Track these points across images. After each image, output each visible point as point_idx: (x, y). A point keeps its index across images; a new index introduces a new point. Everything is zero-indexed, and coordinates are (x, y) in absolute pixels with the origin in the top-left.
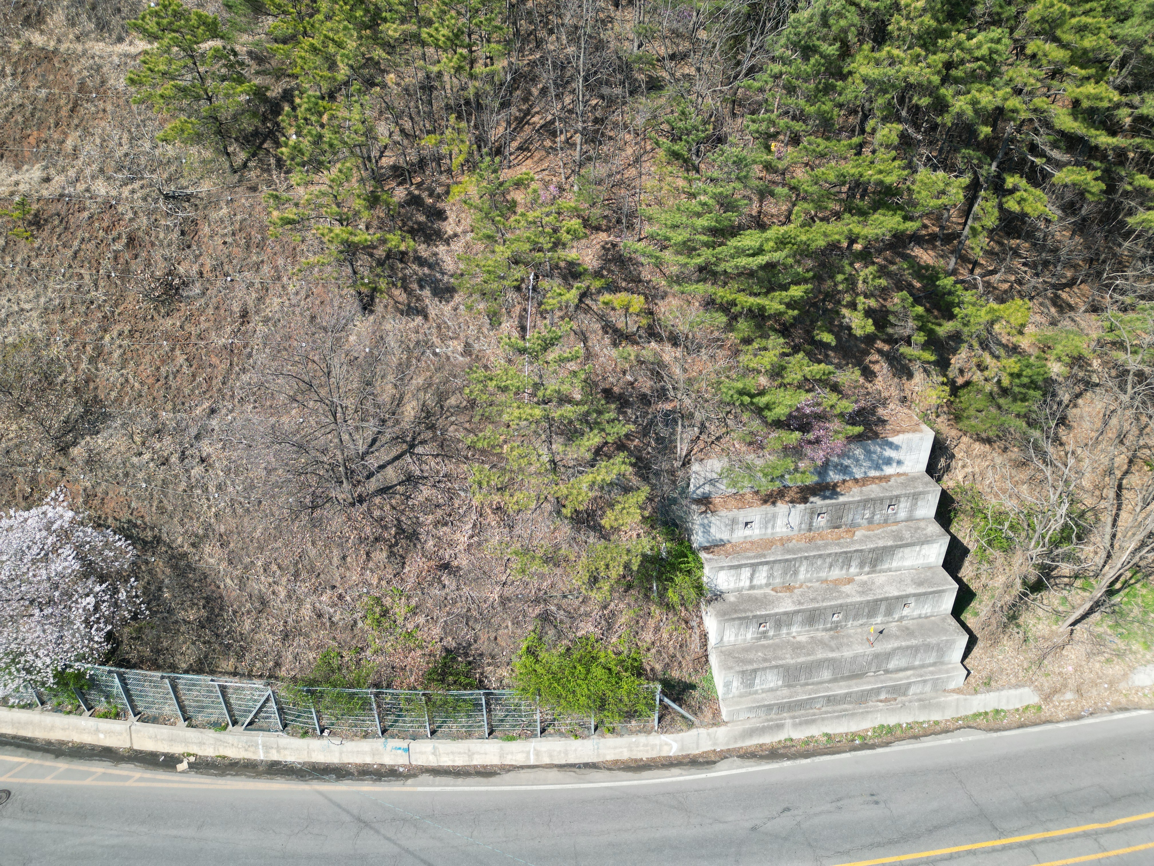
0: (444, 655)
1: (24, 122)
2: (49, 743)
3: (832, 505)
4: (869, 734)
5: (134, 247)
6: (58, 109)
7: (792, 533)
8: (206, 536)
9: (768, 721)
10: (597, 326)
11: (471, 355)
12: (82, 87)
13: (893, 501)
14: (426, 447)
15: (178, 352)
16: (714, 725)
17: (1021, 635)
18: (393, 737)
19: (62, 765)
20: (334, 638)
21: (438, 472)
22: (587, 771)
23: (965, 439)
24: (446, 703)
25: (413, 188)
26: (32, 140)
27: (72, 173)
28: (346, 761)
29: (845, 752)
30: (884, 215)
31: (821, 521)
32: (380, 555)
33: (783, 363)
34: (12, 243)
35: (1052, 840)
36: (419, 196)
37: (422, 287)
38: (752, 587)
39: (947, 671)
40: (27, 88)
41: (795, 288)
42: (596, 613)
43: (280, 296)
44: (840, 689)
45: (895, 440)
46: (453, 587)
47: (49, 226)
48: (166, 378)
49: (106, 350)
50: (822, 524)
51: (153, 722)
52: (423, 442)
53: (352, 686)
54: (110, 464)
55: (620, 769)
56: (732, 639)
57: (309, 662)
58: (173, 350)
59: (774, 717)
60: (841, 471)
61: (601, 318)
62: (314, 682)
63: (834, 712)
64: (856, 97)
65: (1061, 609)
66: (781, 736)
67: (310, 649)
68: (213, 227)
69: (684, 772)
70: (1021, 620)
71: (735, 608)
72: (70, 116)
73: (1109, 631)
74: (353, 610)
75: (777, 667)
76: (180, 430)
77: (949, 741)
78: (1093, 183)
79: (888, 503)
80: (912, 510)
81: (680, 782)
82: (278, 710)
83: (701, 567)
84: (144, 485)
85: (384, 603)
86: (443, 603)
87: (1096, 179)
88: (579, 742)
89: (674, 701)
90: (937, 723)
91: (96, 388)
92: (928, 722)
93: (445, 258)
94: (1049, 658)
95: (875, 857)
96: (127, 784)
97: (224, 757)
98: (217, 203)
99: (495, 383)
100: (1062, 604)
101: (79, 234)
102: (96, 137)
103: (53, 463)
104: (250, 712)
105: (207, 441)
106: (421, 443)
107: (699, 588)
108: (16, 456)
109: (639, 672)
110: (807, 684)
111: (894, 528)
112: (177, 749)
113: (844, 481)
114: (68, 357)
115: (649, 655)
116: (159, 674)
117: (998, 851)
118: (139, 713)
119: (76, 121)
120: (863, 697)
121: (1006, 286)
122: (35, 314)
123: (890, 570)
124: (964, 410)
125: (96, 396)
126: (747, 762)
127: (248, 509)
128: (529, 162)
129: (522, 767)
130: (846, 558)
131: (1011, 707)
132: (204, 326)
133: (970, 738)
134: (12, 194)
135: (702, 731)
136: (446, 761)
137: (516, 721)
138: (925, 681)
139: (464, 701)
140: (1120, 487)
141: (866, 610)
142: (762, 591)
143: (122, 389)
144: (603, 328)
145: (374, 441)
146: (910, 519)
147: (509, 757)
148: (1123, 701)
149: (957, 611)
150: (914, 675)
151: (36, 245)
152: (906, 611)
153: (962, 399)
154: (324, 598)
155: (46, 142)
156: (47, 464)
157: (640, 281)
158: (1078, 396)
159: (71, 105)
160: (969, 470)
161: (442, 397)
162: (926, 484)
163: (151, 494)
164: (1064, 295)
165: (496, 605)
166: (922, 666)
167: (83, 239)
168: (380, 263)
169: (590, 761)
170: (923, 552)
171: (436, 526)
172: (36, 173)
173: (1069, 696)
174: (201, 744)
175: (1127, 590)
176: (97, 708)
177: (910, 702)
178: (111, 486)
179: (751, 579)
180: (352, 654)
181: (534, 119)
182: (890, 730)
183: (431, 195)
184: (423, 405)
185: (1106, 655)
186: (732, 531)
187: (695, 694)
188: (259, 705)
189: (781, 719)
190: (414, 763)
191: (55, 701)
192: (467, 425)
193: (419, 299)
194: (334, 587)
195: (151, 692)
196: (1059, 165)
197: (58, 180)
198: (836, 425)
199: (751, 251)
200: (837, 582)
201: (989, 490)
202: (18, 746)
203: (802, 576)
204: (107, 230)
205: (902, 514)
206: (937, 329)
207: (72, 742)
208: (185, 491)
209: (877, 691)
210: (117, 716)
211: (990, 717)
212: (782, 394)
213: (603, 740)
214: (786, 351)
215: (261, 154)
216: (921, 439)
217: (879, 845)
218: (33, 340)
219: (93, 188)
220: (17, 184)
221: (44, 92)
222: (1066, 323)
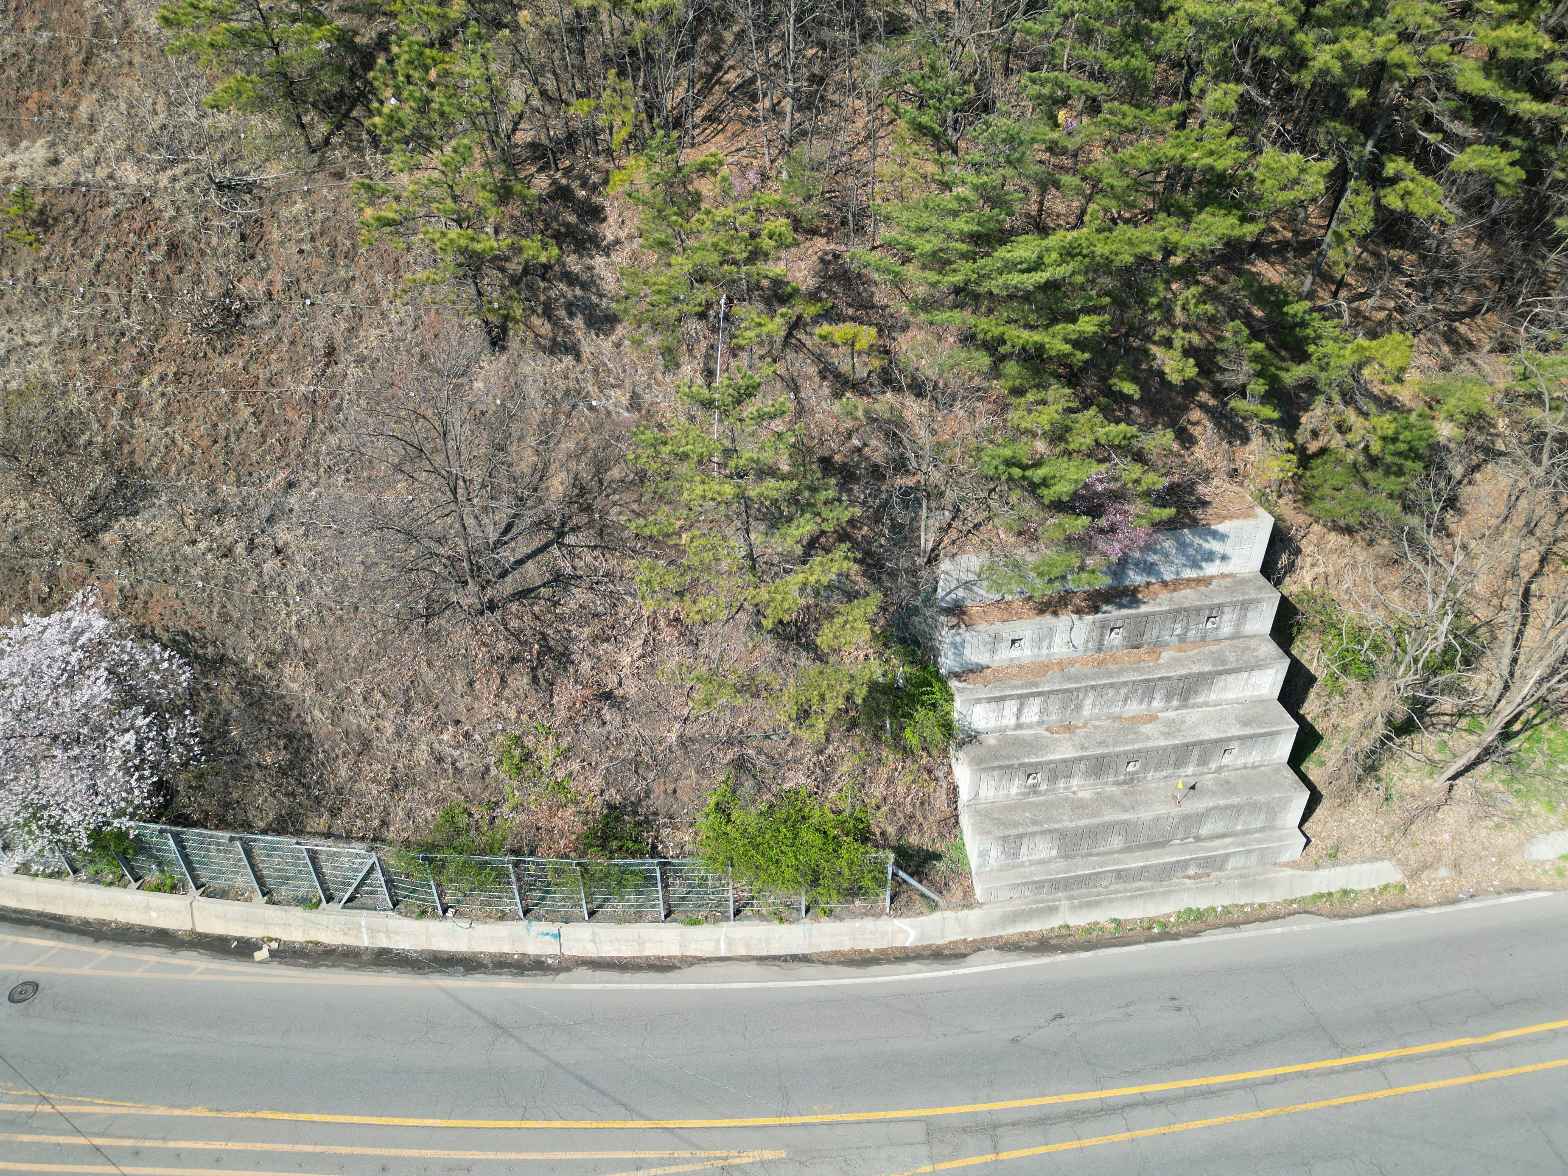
0: (605, 812)
1: (19, 80)
2: (86, 922)
3: (1130, 617)
4: (1172, 919)
5: (177, 258)
6: (66, 60)
7: (1075, 655)
8: (286, 652)
9: (1038, 902)
10: (812, 370)
11: (639, 410)
12: (98, 29)
13: (1213, 612)
14: (580, 535)
15: (241, 404)
16: (965, 906)
17: (1381, 792)
18: (538, 919)
19: (103, 952)
20: (460, 789)
21: (596, 570)
22: (796, 965)
23: (1316, 528)
24: (607, 875)
25: (558, 175)
26: (31, 105)
27: (88, 152)
28: (477, 949)
29: (1139, 943)
30: (1213, 215)
31: (1115, 639)
32: (520, 681)
33: (1068, 422)
34: (10, 251)
35: (1410, 1059)
36: (568, 186)
37: (571, 315)
38: (1019, 726)
39: (1279, 839)
40: (23, 30)
41: (1087, 318)
42: (809, 759)
43: (379, 326)
44: (1135, 861)
45: (1221, 527)
46: (617, 722)
47: (61, 227)
48: (227, 438)
49: (144, 400)
50: (1116, 642)
51: (222, 897)
52: (575, 529)
53: (483, 852)
54: (154, 555)
55: (839, 963)
56: (991, 794)
57: (426, 820)
58: (234, 400)
59: (1046, 897)
60: (1144, 570)
61: (819, 358)
62: (433, 847)
63: (1126, 891)
64: (1179, 45)
65: (1437, 757)
66: (1054, 922)
67: (428, 804)
68: (285, 229)
69: (923, 968)
70: (1382, 772)
71: (995, 753)
72: (83, 71)
73: (1501, 787)
74: (483, 753)
75: (1050, 831)
76: (245, 510)
77: (1279, 930)
78: (1508, 169)
79: (1207, 614)
80: (1239, 624)
81: (918, 980)
82: (386, 882)
83: (950, 698)
84: (200, 584)
85: (526, 743)
86: (604, 744)
87: (1512, 164)
88: (785, 927)
89: (912, 875)
90: (1262, 906)
91: (132, 452)
92: (1252, 905)
93: (603, 273)
94: (1419, 822)
95: (1175, 1079)
96: (189, 977)
97: (317, 943)
98: (289, 195)
99: (669, 448)
100: (1440, 751)
101: (102, 238)
102: (121, 100)
103: (77, 554)
104: (350, 885)
105: (283, 525)
106: (573, 530)
107: (947, 727)
108: (28, 544)
109: (864, 836)
110: (1090, 855)
111: (1215, 648)
112: (253, 933)
113: (1148, 584)
114: (93, 409)
115: (878, 814)
116: (227, 835)
117: (1338, 1072)
118: (203, 885)
119: (91, 78)
120: (1165, 872)
121: (1382, 315)
122: (46, 350)
123: (1207, 704)
124: (1316, 488)
125: (132, 464)
126: (1008, 956)
127: (340, 619)
128: (720, 138)
129: (709, 960)
130: (1148, 688)
131: (1364, 887)
132: (275, 367)
133: (1307, 927)
134: (7, 181)
135: (949, 915)
136: (609, 951)
137: (702, 899)
138: (1249, 852)
139: (632, 872)
140: (1527, 594)
141: (1173, 758)
142: (1032, 732)
143: (167, 454)
144: (820, 372)
145: (508, 528)
146: (1236, 636)
147: (693, 946)
148: (1516, 880)
149: (1296, 760)
150: (1233, 843)
151: (43, 253)
152: (1226, 760)
153: (1315, 472)
154: (445, 737)
155: (50, 107)
156: (70, 555)
157: (873, 307)
158: (1477, 468)
159: (82, 56)
160: (1320, 570)
161: (600, 467)
162: (1260, 588)
163: (210, 596)
164: (1462, 329)
165: (675, 748)
166: (1246, 832)
167: (108, 246)
168: (515, 281)
169: (799, 952)
170: (1253, 680)
171: (593, 643)
172: (39, 151)
173: (1443, 872)
174: (286, 925)
175: (1529, 733)
176: (147, 878)
177: (1228, 878)
178: (156, 585)
179: (1018, 715)
180: (484, 810)
181: (727, 77)
182: (1200, 915)
183: (583, 186)
184: (576, 479)
185: (1495, 819)
186: (994, 651)
187: (940, 866)
188: (361, 876)
189: (1054, 900)
190: (567, 953)
191: (91, 869)
192: (635, 506)
193: (568, 331)
194: (457, 722)
195: (217, 857)
196: (1462, 143)
197: (70, 162)
198: (1136, 507)
199: (1025, 266)
200: (1135, 720)
201: (1347, 597)
202: (47, 926)
203: (1086, 712)
204: (140, 233)
205: (1226, 630)
206: (1282, 374)
207: (116, 922)
208: (255, 592)
209: (1184, 864)
210: (173, 889)
211: (1335, 899)
212: (1065, 465)
213: (816, 925)
214: (1072, 405)
215: (349, 126)
216: (1256, 527)
217: (1180, 1063)
218: (45, 386)
219: (118, 174)
220: (13, 167)
221: (45, 35)
222: (1464, 367)
